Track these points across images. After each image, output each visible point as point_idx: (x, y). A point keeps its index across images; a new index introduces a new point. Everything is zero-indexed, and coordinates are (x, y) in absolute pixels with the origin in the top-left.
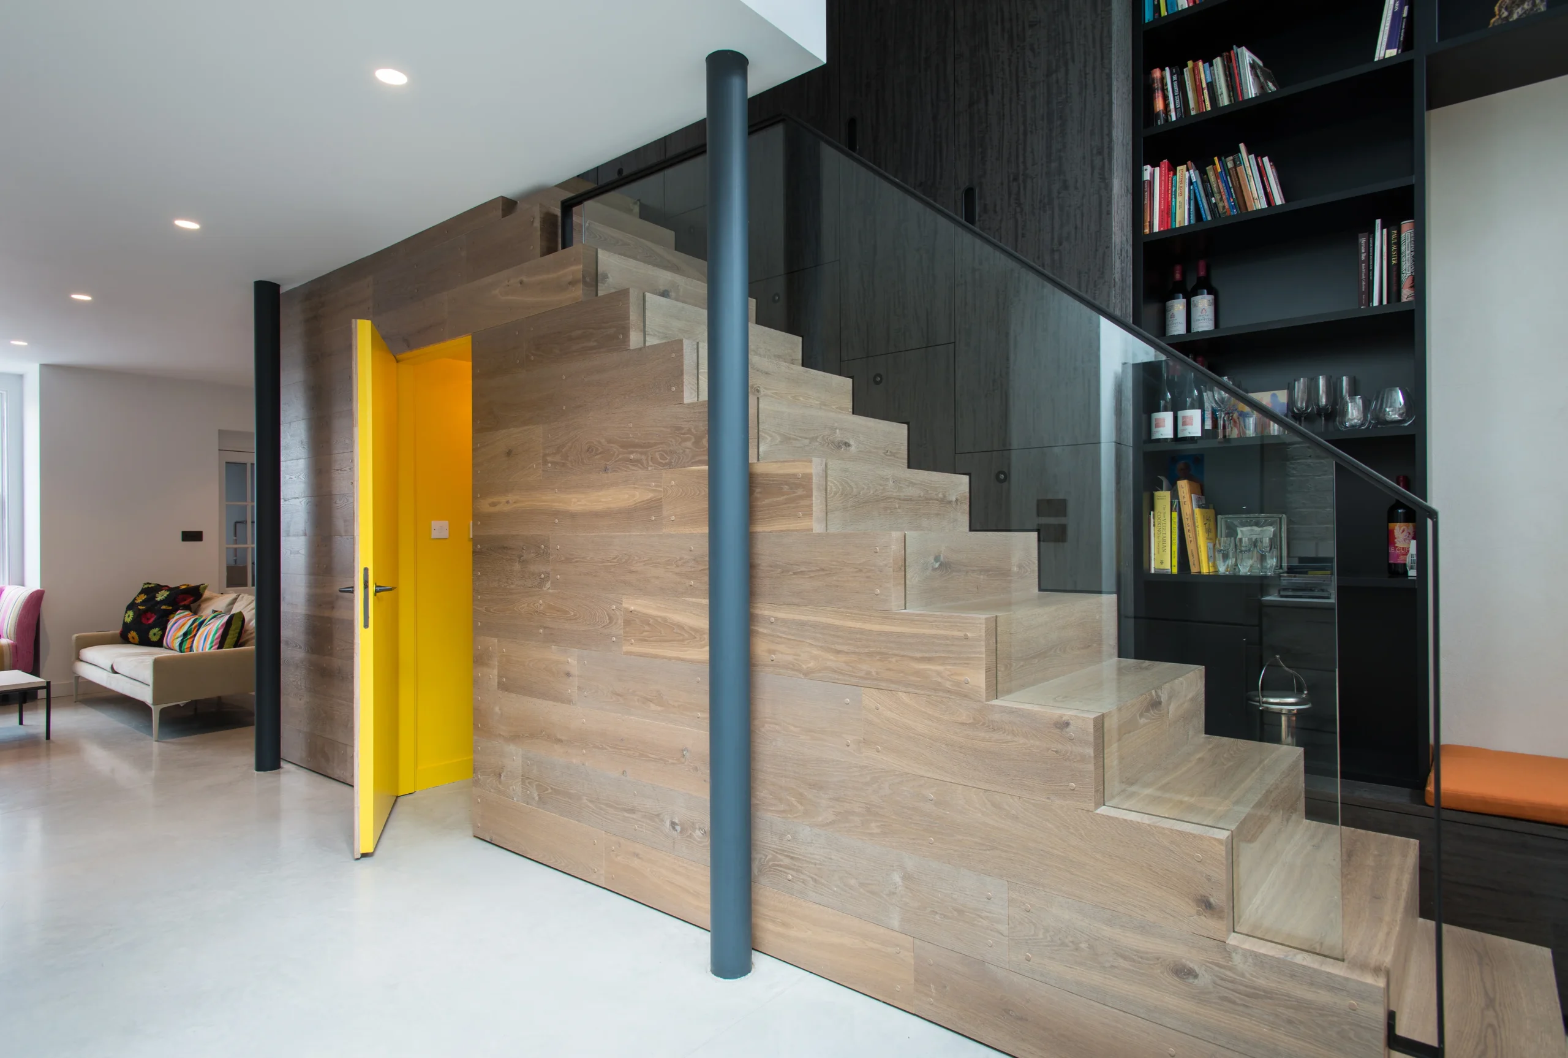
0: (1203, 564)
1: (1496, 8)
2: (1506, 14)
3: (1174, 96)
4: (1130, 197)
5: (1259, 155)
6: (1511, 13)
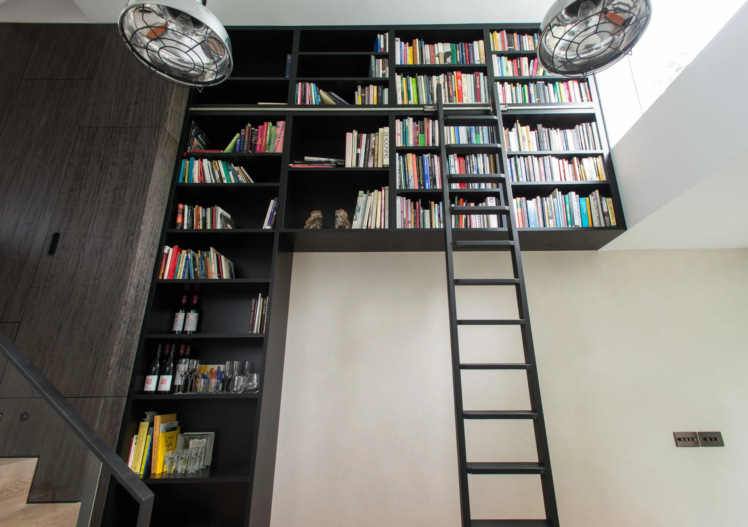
0: (158, 468)
1: (306, 223)
2: (309, 226)
3: (187, 219)
5: (220, 254)
6: (310, 226)
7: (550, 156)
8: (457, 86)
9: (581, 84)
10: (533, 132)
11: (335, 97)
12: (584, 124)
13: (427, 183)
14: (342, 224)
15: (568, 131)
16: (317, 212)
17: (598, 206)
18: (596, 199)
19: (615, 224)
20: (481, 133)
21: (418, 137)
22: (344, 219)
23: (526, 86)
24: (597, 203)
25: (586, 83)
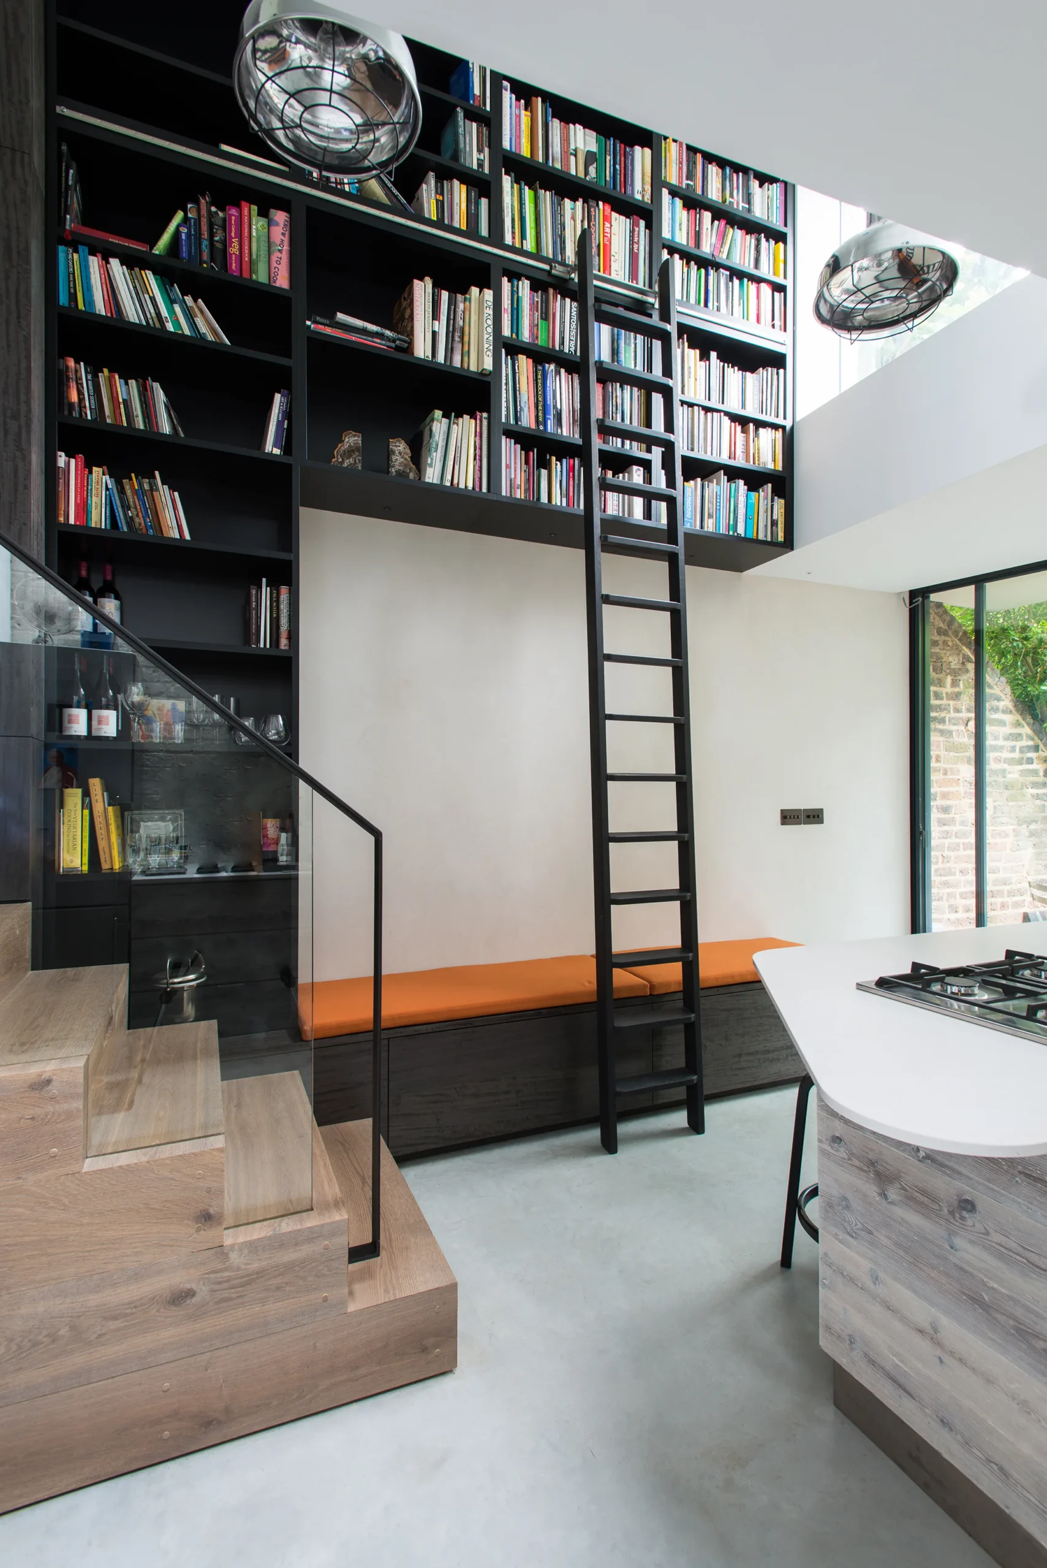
0: (113, 860)
2: (340, 460)
3: (89, 395)
4: (43, 476)
5: (173, 488)
6: (343, 461)
7: (722, 414)
8: (604, 236)
9: (776, 294)
10: (703, 363)
11: (388, 187)
12: (770, 369)
13: (549, 421)
14: (401, 468)
15: (748, 374)
16: (355, 436)
17: (767, 509)
18: (767, 498)
19: (782, 540)
20: (633, 346)
21: (537, 325)
22: (406, 459)
23: (703, 271)
24: (767, 505)
25: (782, 294)
